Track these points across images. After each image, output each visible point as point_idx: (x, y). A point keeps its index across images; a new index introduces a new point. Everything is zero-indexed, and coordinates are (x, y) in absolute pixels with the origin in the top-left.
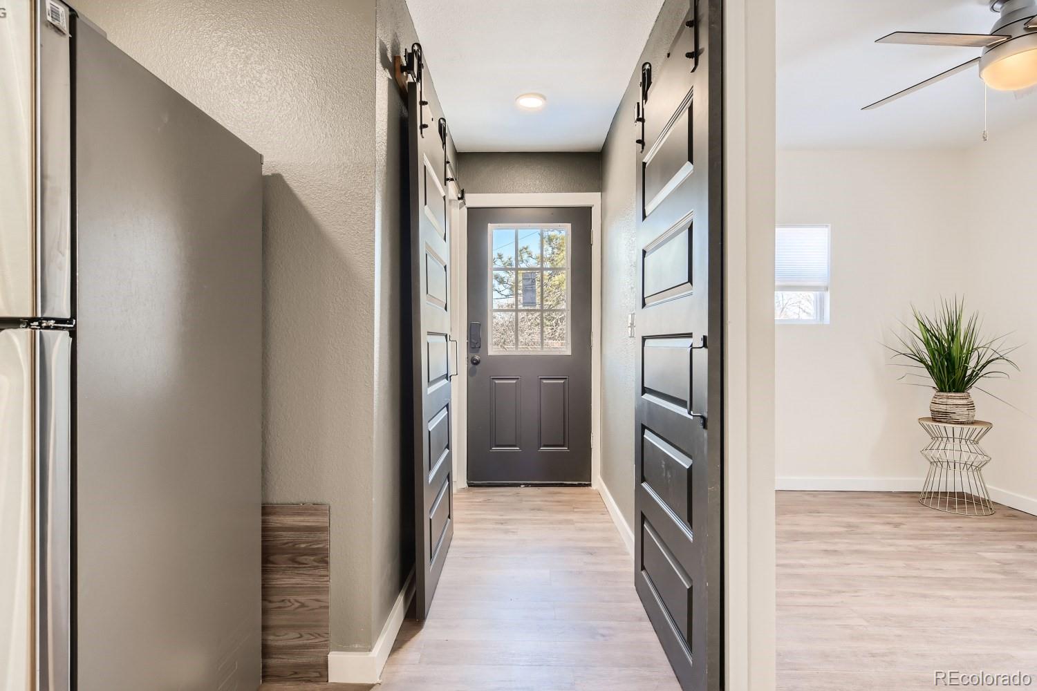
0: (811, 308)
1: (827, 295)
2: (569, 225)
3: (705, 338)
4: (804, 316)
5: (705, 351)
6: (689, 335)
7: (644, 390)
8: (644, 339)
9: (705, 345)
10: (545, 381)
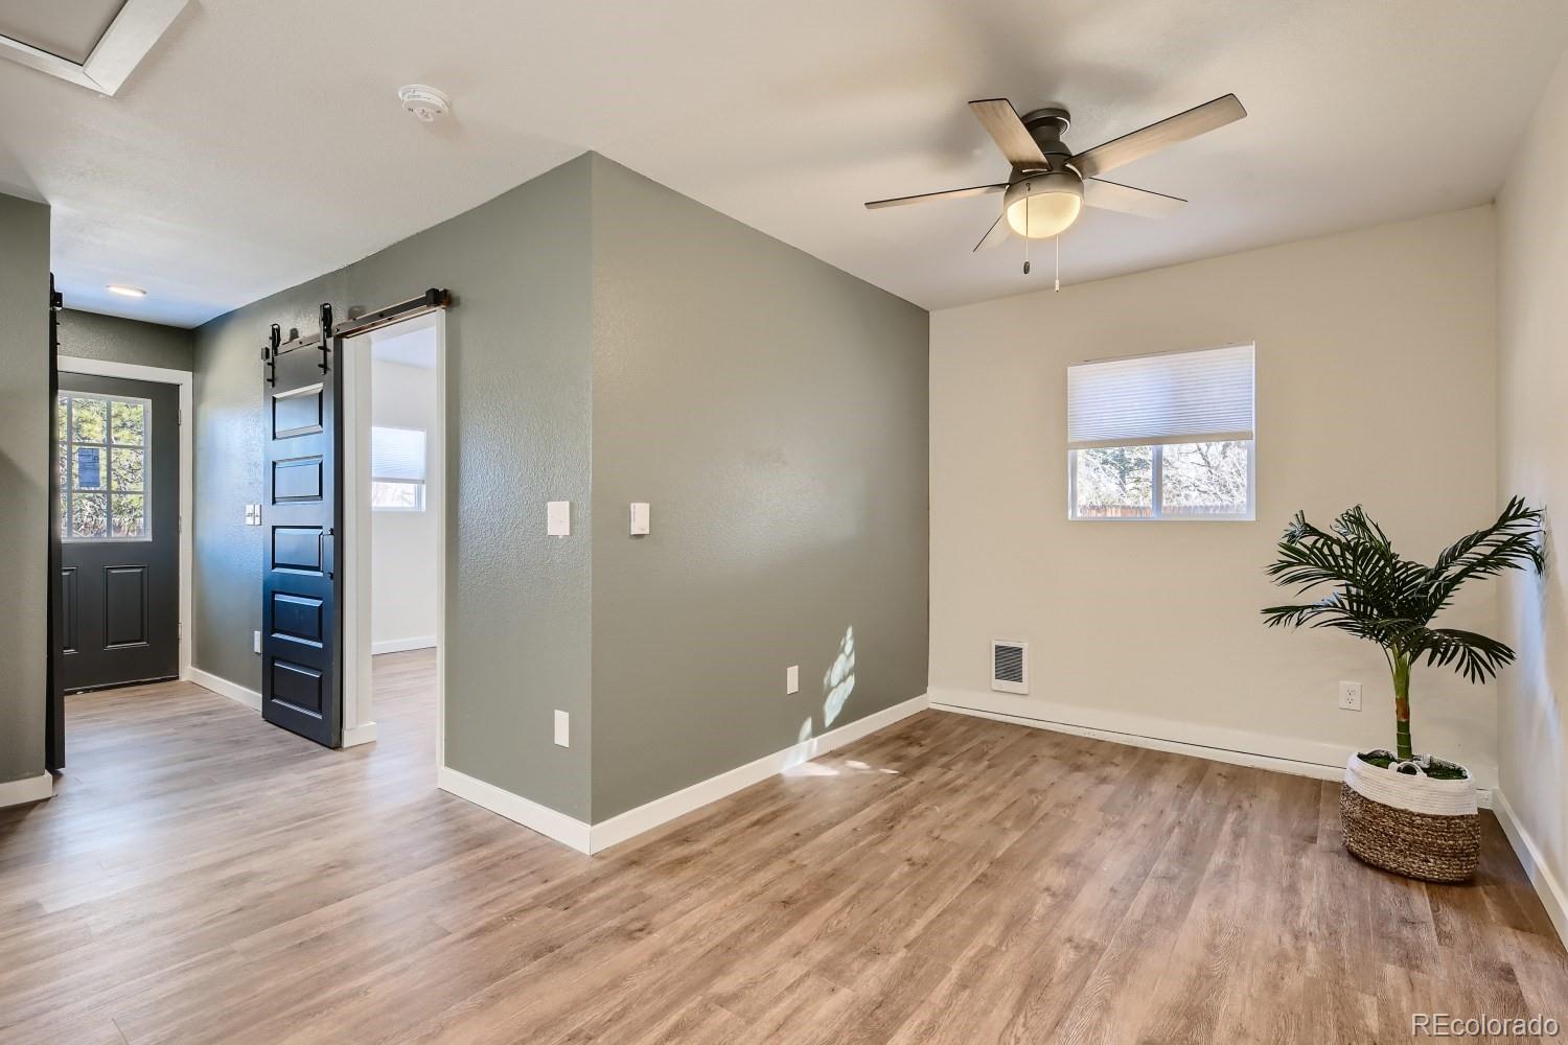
0: (412, 498)
1: (424, 487)
2: (149, 402)
3: (332, 530)
4: (406, 505)
5: (332, 537)
6: (321, 527)
7: (274, 566)
8: (274, 528)
9: (332, 534)
10: (114, 571)
